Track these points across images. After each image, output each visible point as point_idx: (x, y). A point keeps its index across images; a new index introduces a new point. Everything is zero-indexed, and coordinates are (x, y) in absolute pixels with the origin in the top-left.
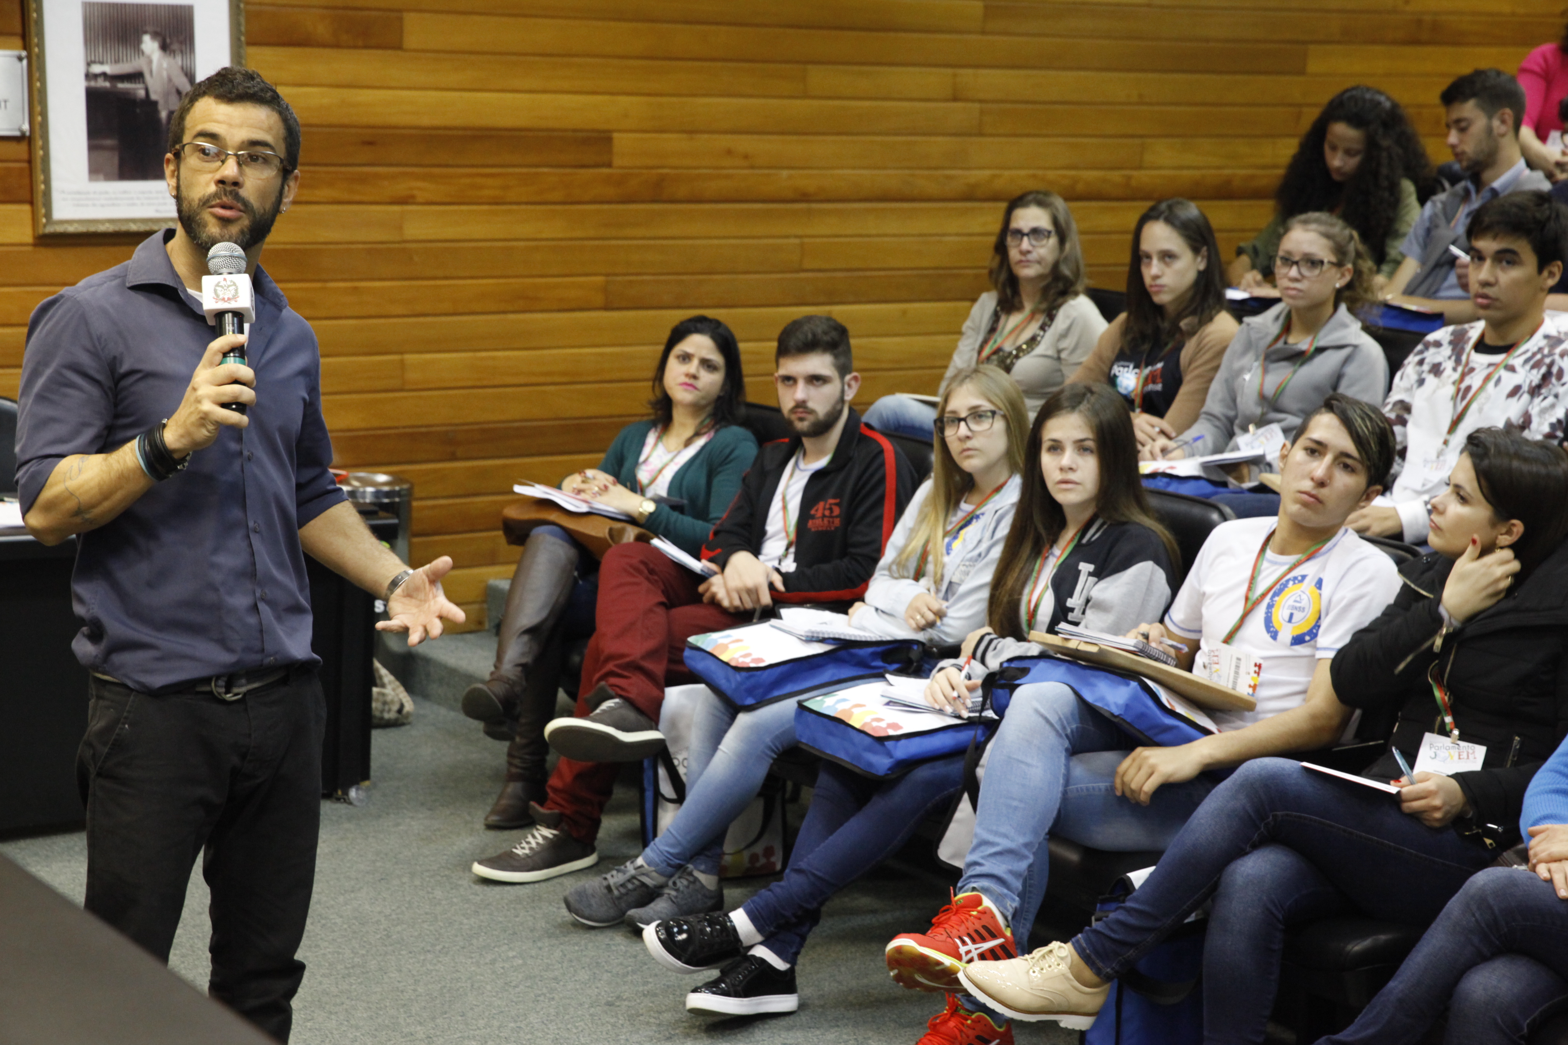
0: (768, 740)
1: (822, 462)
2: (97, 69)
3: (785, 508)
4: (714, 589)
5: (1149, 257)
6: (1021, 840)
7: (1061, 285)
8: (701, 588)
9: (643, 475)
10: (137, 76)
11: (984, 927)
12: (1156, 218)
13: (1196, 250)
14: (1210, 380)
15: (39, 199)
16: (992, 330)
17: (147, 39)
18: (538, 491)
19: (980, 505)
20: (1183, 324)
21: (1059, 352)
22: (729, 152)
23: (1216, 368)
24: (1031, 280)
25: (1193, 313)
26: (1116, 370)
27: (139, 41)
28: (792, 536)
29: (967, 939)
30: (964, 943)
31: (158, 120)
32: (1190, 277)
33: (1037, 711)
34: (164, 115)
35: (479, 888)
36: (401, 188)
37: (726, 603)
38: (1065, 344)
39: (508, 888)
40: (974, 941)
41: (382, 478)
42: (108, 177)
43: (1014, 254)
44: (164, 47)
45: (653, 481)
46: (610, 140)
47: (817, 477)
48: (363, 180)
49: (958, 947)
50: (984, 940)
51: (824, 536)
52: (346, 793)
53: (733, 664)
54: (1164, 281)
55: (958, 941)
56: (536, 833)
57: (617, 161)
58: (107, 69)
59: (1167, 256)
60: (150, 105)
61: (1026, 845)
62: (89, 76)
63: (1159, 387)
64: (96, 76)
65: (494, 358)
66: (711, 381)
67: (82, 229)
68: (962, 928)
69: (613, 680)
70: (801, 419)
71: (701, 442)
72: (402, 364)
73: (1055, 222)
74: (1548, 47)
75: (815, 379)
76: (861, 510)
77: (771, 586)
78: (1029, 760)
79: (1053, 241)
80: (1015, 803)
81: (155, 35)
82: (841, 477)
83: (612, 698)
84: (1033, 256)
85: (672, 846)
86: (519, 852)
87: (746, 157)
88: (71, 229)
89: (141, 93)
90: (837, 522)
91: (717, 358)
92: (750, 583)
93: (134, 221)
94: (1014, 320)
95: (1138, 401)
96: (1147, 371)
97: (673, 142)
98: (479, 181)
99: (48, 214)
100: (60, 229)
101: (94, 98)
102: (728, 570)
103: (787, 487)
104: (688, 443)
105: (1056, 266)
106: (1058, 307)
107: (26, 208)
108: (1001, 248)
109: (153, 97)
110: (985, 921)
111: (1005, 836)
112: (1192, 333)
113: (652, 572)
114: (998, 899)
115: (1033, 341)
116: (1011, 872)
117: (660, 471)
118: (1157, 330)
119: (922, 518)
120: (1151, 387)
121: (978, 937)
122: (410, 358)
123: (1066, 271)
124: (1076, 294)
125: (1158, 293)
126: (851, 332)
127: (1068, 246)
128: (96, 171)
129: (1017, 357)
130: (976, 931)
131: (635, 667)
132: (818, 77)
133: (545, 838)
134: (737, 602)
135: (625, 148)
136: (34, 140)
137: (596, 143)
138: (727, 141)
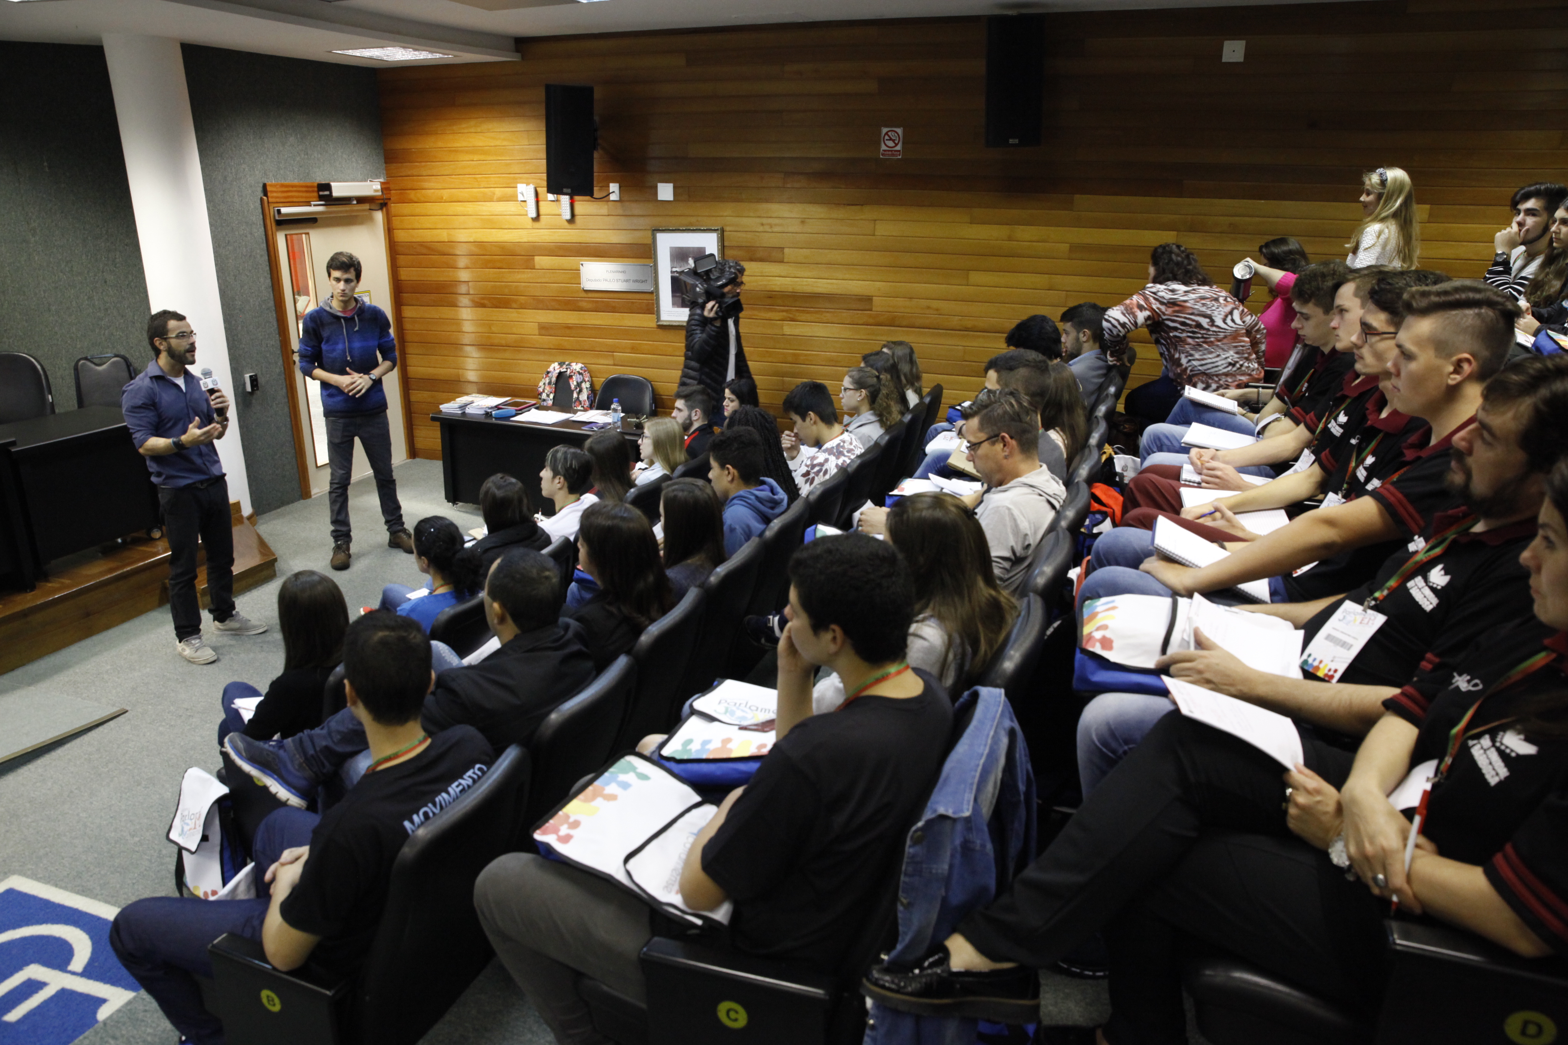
2: (674, 270)
15: (656, 313)
17: (690, 259)
22: (929, 308)
27: (688, 260)
42: (678, 307)
46: (871, 300)
48: (768, 311)
57: (874, 309)
58: (678, 269)
62: (672, 272)
64: (674, 272)
67: (668, 324)
81: (693, 258)
87: (937, 310)
88: (666, 323)
97: (900, 302)
99: (659, 318)
100: (662, 323)
101: (674, 280)
107: (653, 316)
128: (674, 304)
132: (974, 276)
135: (879, 304)
136: (655, 293)
137: (866, 301)
138: (924, 303)
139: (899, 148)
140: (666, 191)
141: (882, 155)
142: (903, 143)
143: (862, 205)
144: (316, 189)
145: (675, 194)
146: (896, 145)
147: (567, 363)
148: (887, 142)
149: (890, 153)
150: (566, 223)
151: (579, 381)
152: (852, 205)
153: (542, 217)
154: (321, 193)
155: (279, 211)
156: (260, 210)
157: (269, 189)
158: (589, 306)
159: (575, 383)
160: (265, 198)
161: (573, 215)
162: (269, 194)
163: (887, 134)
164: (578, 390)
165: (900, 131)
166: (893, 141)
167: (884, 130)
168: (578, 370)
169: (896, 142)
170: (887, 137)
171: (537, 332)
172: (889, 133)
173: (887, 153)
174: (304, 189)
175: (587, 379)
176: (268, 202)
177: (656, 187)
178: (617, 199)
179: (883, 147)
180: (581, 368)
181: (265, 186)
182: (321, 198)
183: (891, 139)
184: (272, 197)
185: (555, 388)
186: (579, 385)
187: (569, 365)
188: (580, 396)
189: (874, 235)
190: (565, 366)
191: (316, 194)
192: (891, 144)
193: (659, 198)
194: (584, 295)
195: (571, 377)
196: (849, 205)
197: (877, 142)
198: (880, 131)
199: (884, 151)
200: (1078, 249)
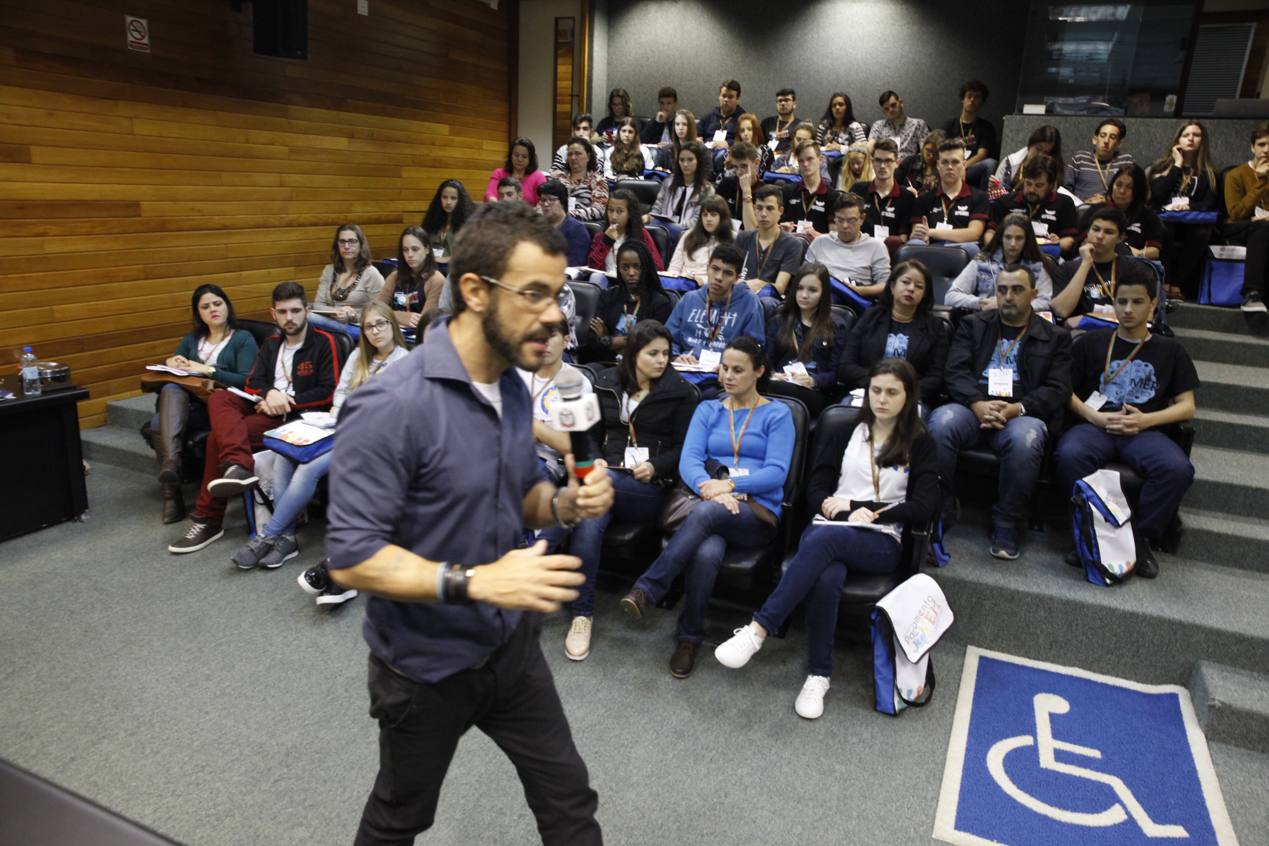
0: (316, 475)
1: (299, 346)
3: (283, 366)
4: (263, 407)
5: (407, 249)
7: (363, 262)
8: (256, 407)
9: (202, 356)
12: (409, 233)
13: (425, 246)
14: (438, 298)
16: (334, 281)
18: (159, 368)
19: (384, 360)
20: (423, 276)
21: (366, 288)
22: (192, 209)
23: (440, 293)
24: (349, 260)
25: (427, 271)
26: (396, 295)
28: (290, 379)
32: (424, 256)
35: (174, 557)
36: (40, 229)
37: (269, 413)
38: (368, 285)
39: (189, 555)
41: (54, 364)
43: (342, 249)
45: (208, 358)
46: (139, 205)
47: (298, 353)
48: (20, 226)
51: (306, 378)
52: (79, 518)
53: (295, 444)
54: (414, 258)
56: (195, 527)
57: (143, 214)
59: (415, 249)
63: (417, 301)
65: (97, 304)
66: (222, 310)
69: (232, 457)
70: (290, 328)
71: (228, 339)
72: (52, 310)
73: (358, 236)
74: (500, 170)
75: (294, 310)
76: (323, 366)
77: (290, 403)
79: (358, 244)
82: (310, 352)
83: (233, 465)
84: (350, 250)
85: (278, 527)
86: (189, 537)
87: (200, 211)
90: (312, 371)
91: (219, 299)
92: (280, 403)
94: (342, 277)
95: (408, 307)
96: (410, 295)
97: (167, 205)
98: (78, 224)
102: (268, 398)
103: (283, 357)
104: (223, 339)
105: (360, 254)
106: (363, 271)
108: (336, 247)
112: (427, 279)
113: (234, 403)
115: (354, 285)
117: (211, 354)
118: (412, 279)
119: (356, 368)
120: (414, 302)
122: (54, 307)
123: (364, 256)
124: (369, 265)
125: (412, 263)
126: (305, 289)
127: (364, 246)
129: (349, 292)
131: (240, 449)
133: (200, 529)
134: (275, 412)
135: (146, 208)
137: (133, 206)
138: (191, 204)
139: (146, 41)
141: (131, 46)
142: (150, 37)
143: (115, 100)
146: (143, 37)
148: (133, 33)
149: (137, 45)
152: (105, 99)
163: (131, 23)
165: (144, 22)
166: (139, 32)
167: (129, 19)
169: (143, 34)
170: (132, 27)
172: (134, 23)
173: (135, 44)
179: (130, 38)
183: (136, 30)
189: (132, 134)
192: (136, 35)
196: (101, 98)
197: (122, 33)
198: (124, 20)
199: (132, 42)
200: (295, 151)
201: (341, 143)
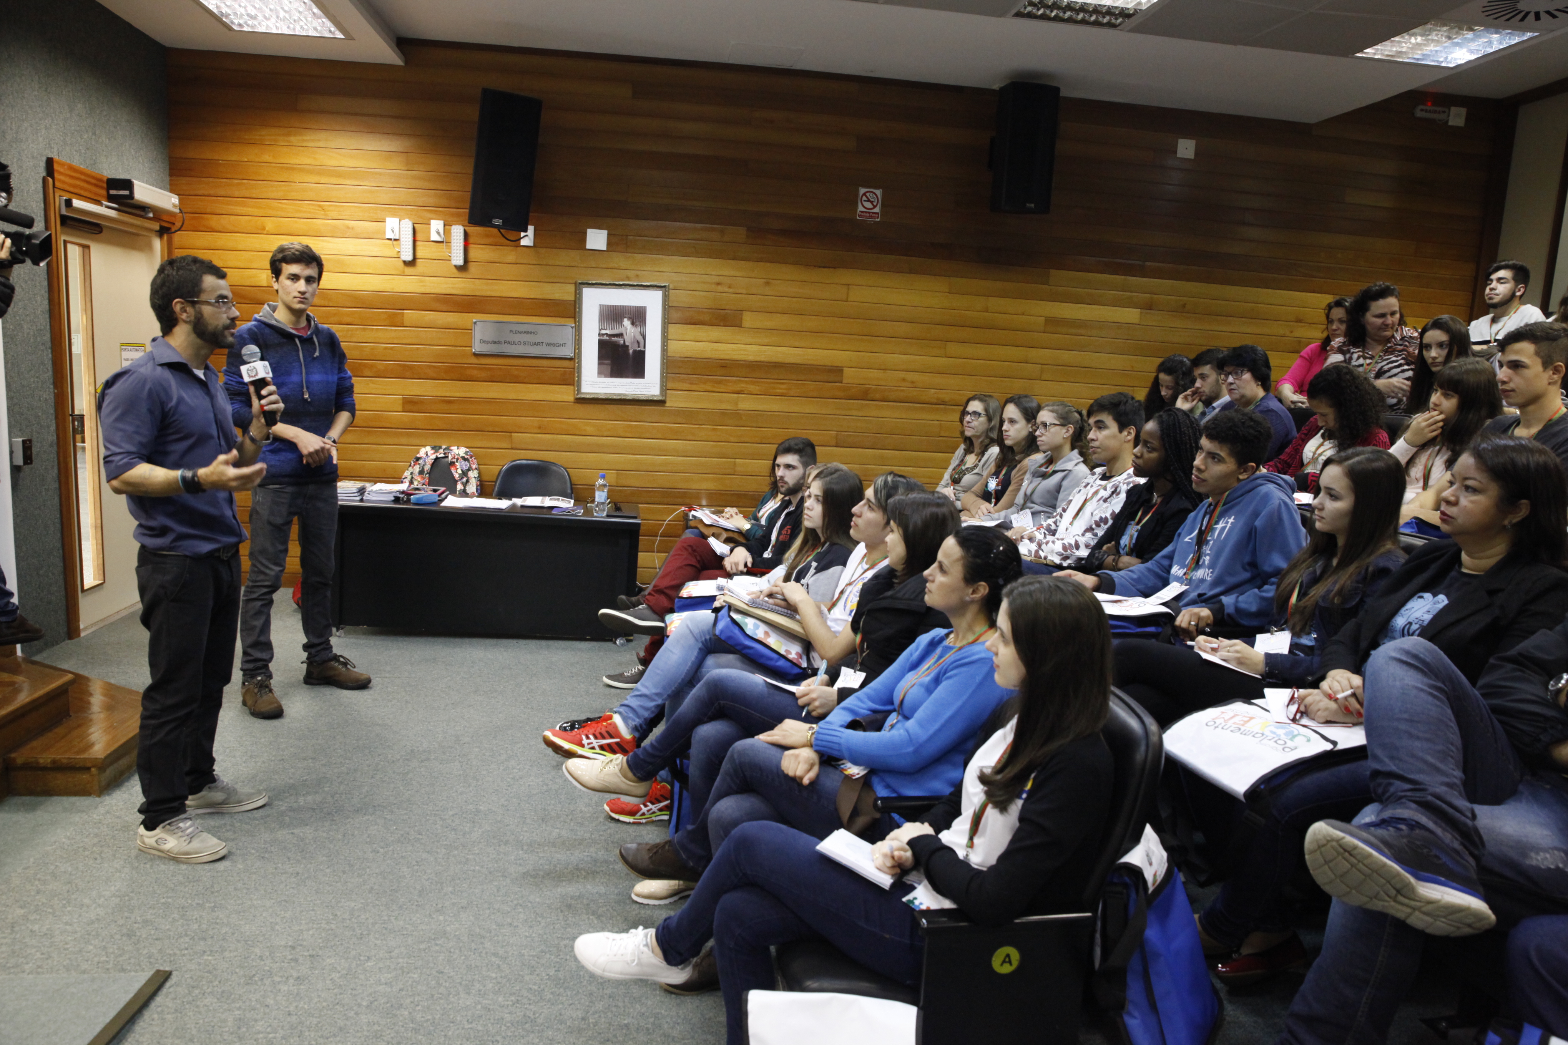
2: (603, 332)
6: (654, 691)
7: (988, 441)
8: (723, 562)
10: (620, 335)
11: (608, 732)
12: (1011, 403)
13: (1025, 419)
15: (576, 384)
16: (962, 461)
17: (625, 320)
22: (904, 380)
26: (989, 480)
27: (622, 321)
28: (774, 543)
29: (591, 737)
30: (588, 738)
31: (628, 354)
33: (688, 626)
34: (631, 351)
36: (738, 387)
37: (728, 569)
40: (596, 738)
42: (606, 376)
44: (633, 324)
46: (842, 371)
47: (787, 515)
48: (720, 382)
49: (582, 740)
50: (604, 738)
51: (783, 544)
55: (584, 737)
56: (635, 667)
57: (845, 381)
58: (608, 332)
59: (1012, 421)
60: (625, 347)
61: (657, 694)
62: (600, 335)
63: (1000, 488)
64: (603, 335)
67: (592, 397)
68: (592, 731)
70: (782, 486)
72: (735, 463)
73: (986, 409)
75: (788, 466)
77: (746, 563)
78: (674, 651)
79: (985, 419)
80: (658, 672)
81: (629, 318)
83: (642, 604)
84: (972, 425)
86: (626, 674)
87: (913, 382)
88: (588, 396)
89: (622, 342)
90: (788, 537)
92: (736, 561)
93: (614, 394)
96: (999, 479)
97: (875, 374)
98: (776, 385)
99: (579, 390)
100: (582, 396)
101: (602, 345)
102: (732, 554)
105: (986, 431)
106: (986, 451)
107: (572, 387)
109: (627, 344)
110: (610, 729)
111: (646, 687)
112: (1019, 462)
114: (625, 719)
115: (974, 467)
116: (641, 706)
120: (998, 488)
121: (597, 736)
122: (737, 460)
125: (1006, 440)
128: (600, 373)
129: (966, 473)
130: (601, 734)
132: (952, 348)
133: (639, 669)
135: (850, 375)
136: (575, 360)
137: (835, 372)
138: (903, 375)
139: (877, 210)
140: (597, 239)
141: (860, 216)
142: (883, 206)
143: (835, 268)
144: (105, 185)
145: (609, 244)
146: (875, 207)
147: (444, 447)
148: (865, 204)
149: (868, 214)
150: (455, 271)
151: (465, 468)
152: (824, 267)
153: (418, 261)
154: (113, 192)
155: (69, 203)
156: (41, 196)
157: (56, 167)
158: (483, 375)
159: (459, 471)
160: (50, 179)
161: (466, 260)
162: (56, 175)
163: (864, 194)
164: (465, 480)
165: (879, 192)
166: (872, 202)
167: (862, 191)
168: (462, 454)
169: (875, 204)
170: (864, 198)
171: (400, 409)
172: (868, 194)
173: (865, 214)
174: (93, 181)
175: (474, 467)
176: (54, 186)
177: (586, 233)
178: (531, 244)
179: (861, 208)
180: (466, 453)
181: (50, 162)
182: (111, 198)
183: (869, 201)
184: (60, 180)
185: (429, 478)
186: (465, 473)
187: (448, 448)
188: (467, 488)
189: (847, 301)
190: (441, 451)
191: (104, 192)
192: (868, 205)
193: (588, 247)
194: (474, 360)
195: (452, 464)
196: (820, 267)
197: (854, 202)
198: (858, 191)
199: (862, 212)
200: (1053, 323)
201: (1131, 315)
